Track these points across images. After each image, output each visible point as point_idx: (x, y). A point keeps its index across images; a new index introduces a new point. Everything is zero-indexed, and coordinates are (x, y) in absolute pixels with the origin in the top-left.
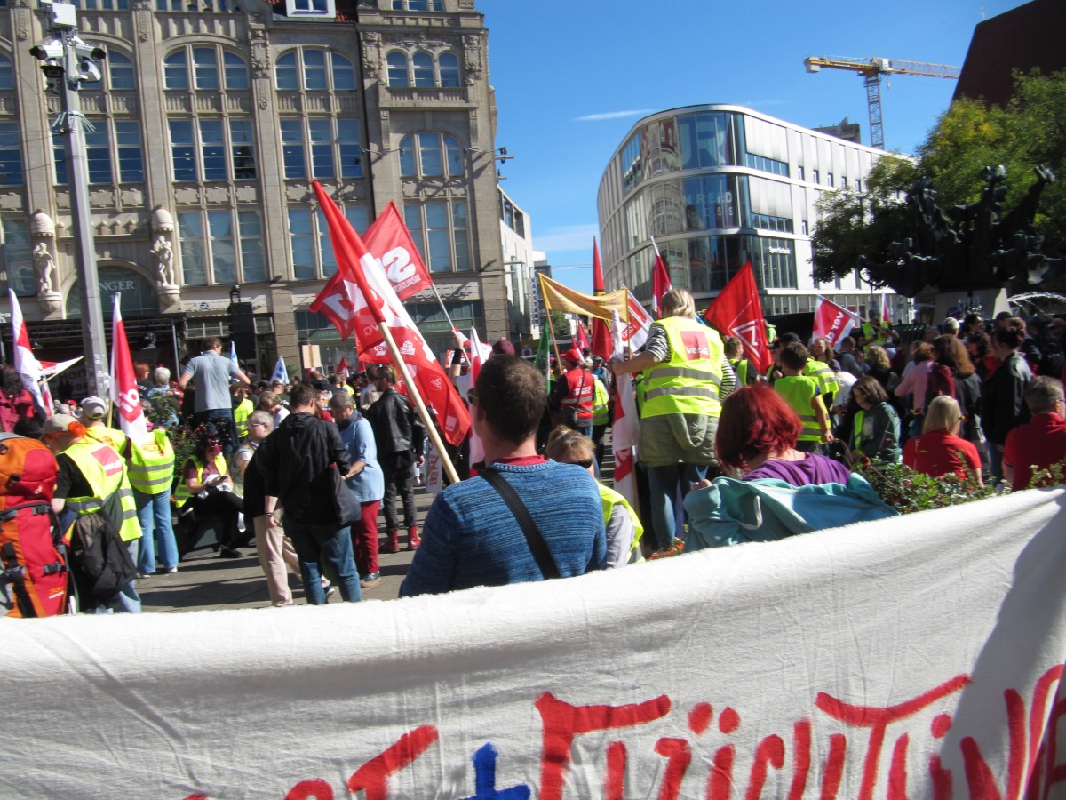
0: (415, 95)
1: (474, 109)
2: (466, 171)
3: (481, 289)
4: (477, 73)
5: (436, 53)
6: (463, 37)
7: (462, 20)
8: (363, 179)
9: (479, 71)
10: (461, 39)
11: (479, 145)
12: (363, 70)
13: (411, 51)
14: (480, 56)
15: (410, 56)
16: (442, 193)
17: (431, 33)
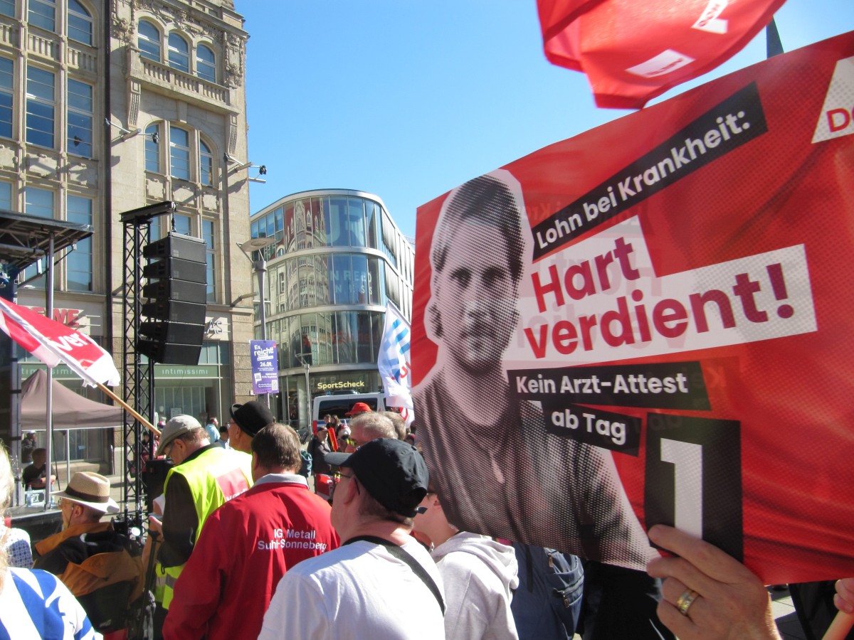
0: (172, 77)
1: (236, 114)
2: (221, 184)
3: (230, 328)
4: (237, 78)
5: (196, 40)
6: (226, 34)
7: (224, 16)
8: (97, 161)
9: (240, 76)
10: (222, 36)
11: (237, 157)
12: (109, 27)
13: (168, 28)
14: (240, 61)
15: (167, 33)
16: (192, 202)
17: (193, 15)
